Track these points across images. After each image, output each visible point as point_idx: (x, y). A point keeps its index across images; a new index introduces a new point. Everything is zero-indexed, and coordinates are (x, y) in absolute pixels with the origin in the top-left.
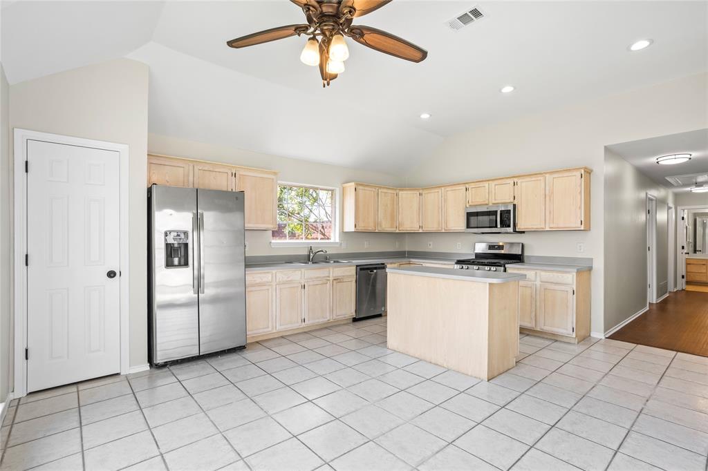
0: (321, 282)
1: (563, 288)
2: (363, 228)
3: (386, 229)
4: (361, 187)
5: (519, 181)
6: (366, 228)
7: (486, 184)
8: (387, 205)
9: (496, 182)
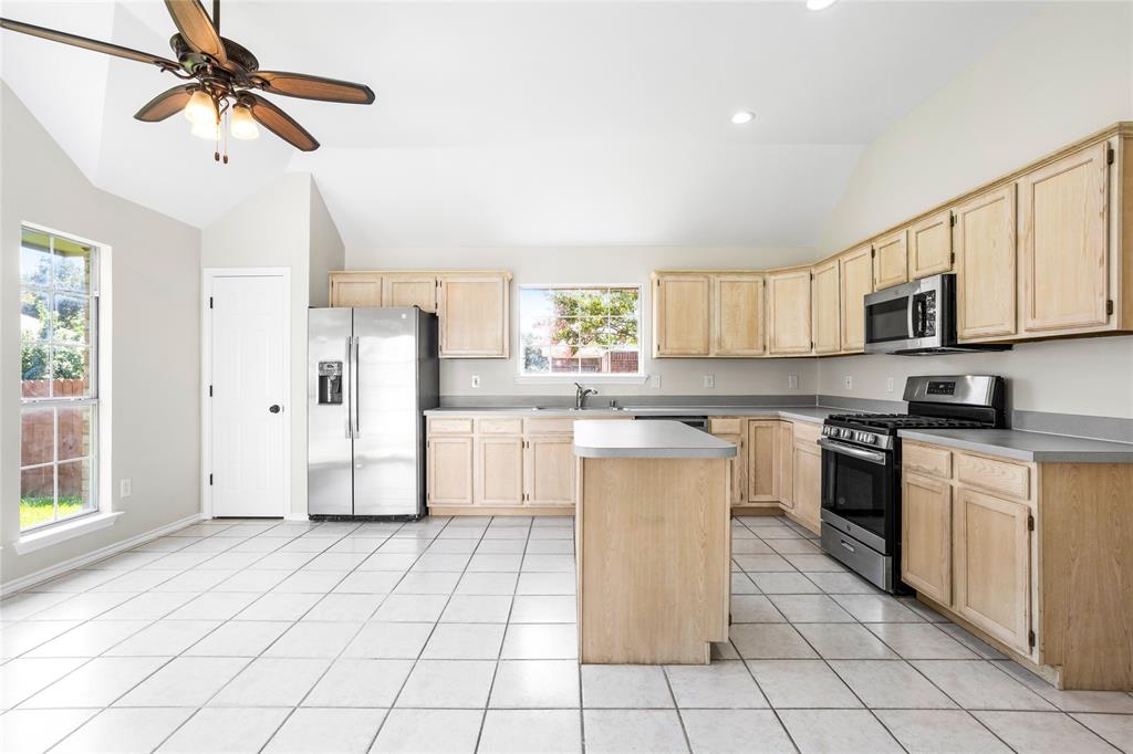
0: (558, 440)
1: (1003, 506)
2: (676, 351)
3: (739, 352)
4: (668, 278)
5: (957, 211)
6: (682, 351)
7: (902, 235)
8: (737, 306)
9: (919, 226)
